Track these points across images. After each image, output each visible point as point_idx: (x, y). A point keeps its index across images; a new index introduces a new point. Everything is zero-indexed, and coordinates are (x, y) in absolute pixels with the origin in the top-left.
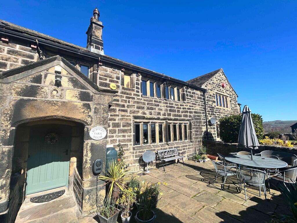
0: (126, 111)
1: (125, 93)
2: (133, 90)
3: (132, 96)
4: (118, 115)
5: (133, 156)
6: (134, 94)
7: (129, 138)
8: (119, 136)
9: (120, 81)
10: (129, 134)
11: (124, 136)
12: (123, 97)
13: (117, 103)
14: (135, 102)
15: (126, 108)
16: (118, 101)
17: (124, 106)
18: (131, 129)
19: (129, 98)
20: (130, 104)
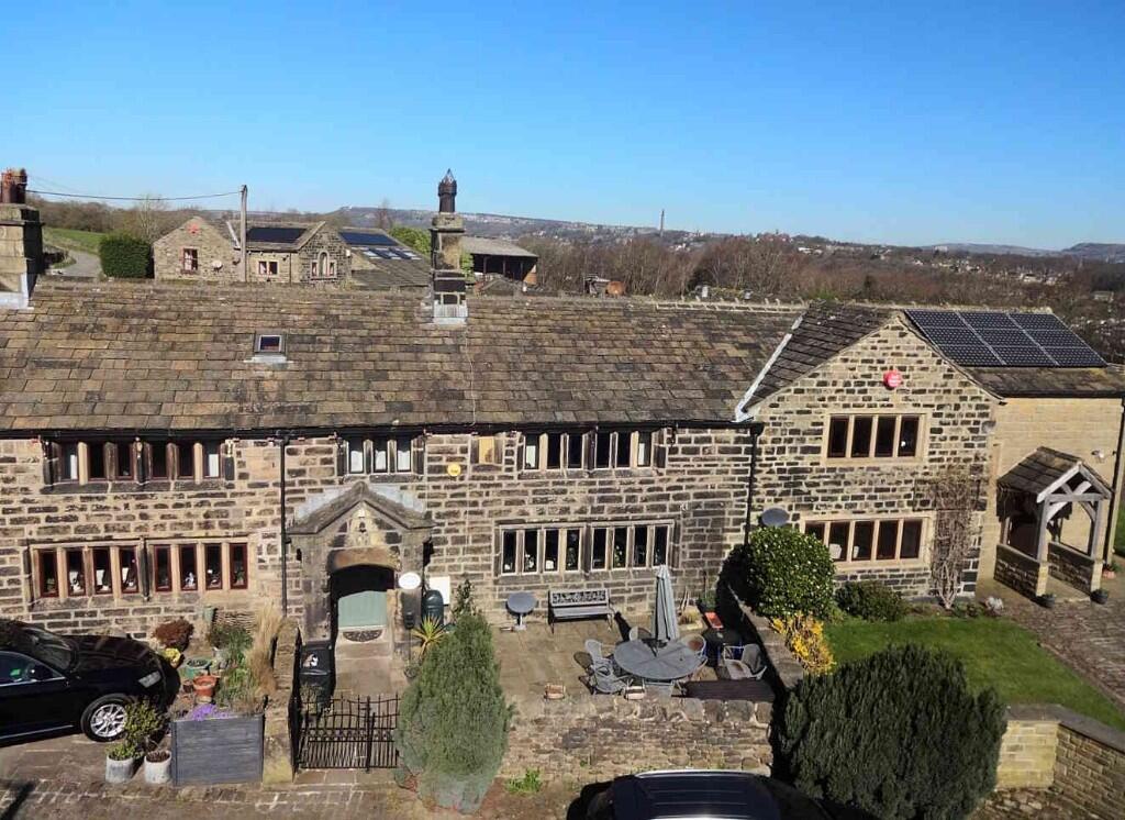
0: (481, 513)
1: (479, 478)
2: (499, 469)
3: (496, 481)
4: (464, 523)
5: (494, 595)
6: (500, 477)
7: (485, 563)
8: (467, 559)
9: (468, 456)
10: (486, 555)
11: (475, 559)
12: (475, 486)
13: (462, 499)
14: (502, 492)
15: (480, 508)
16: (464, 495)
17: (475, 504)
18: (490, 547)
19: (489, 486)
20: (490, 498)
